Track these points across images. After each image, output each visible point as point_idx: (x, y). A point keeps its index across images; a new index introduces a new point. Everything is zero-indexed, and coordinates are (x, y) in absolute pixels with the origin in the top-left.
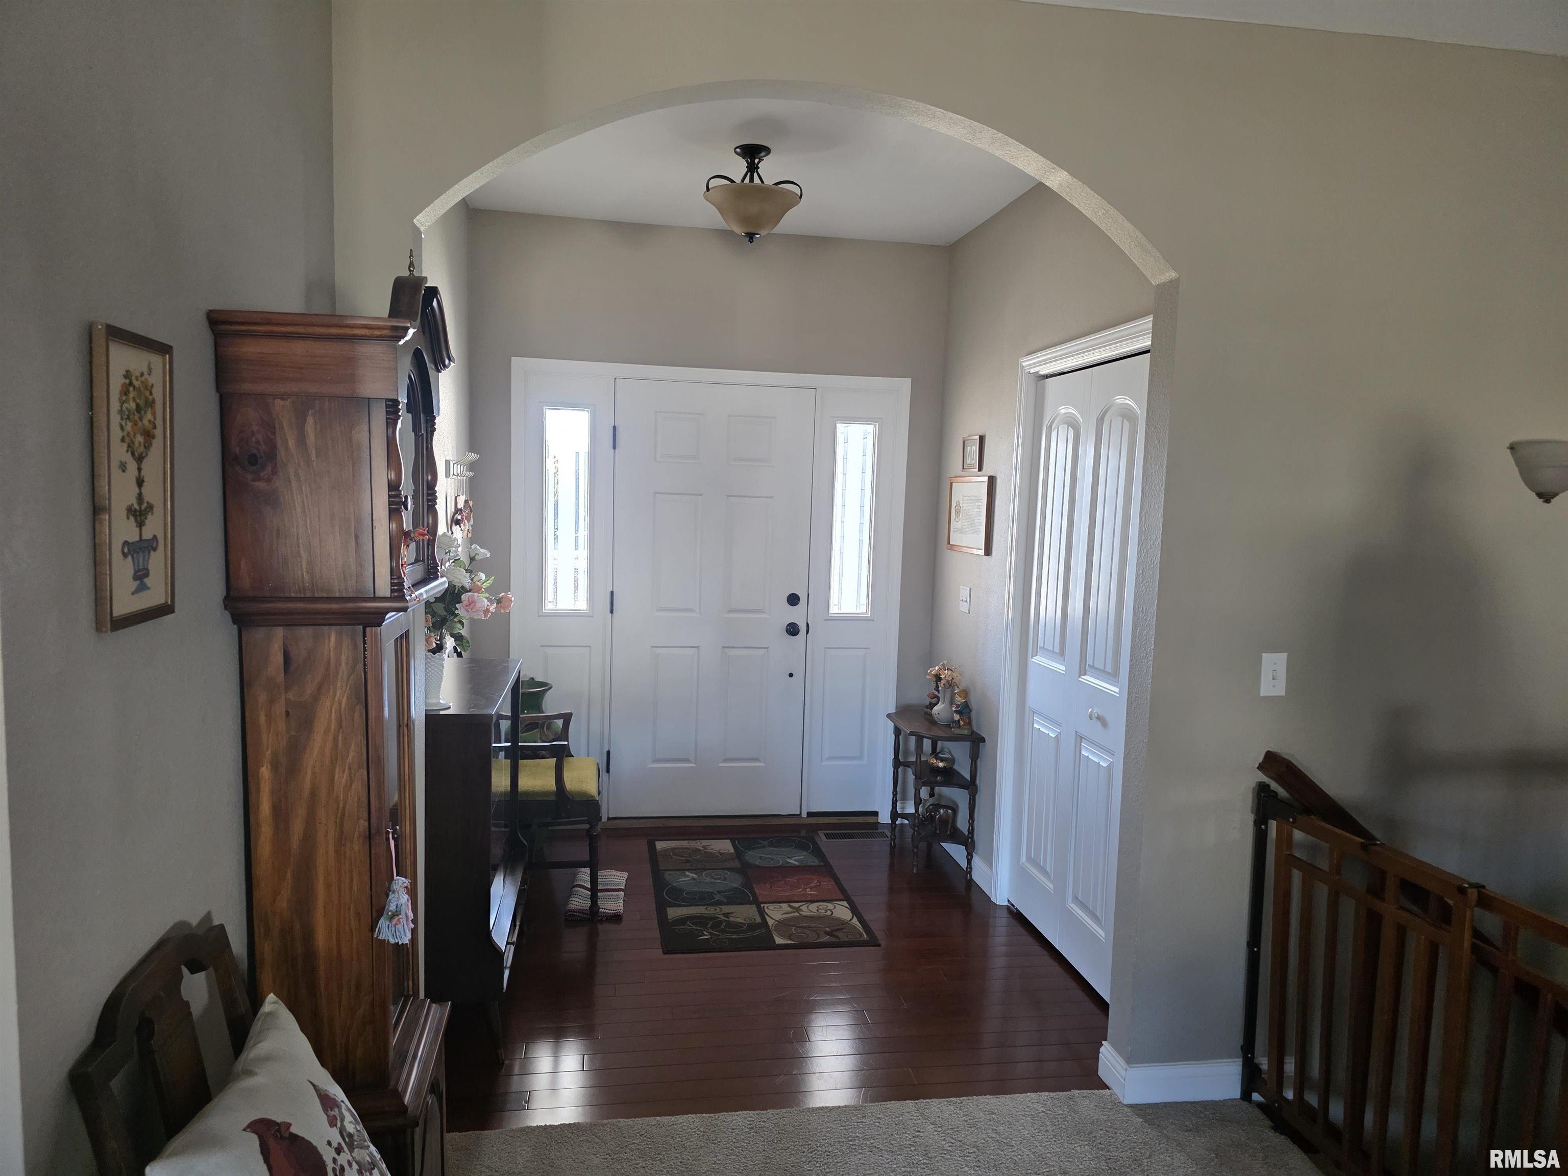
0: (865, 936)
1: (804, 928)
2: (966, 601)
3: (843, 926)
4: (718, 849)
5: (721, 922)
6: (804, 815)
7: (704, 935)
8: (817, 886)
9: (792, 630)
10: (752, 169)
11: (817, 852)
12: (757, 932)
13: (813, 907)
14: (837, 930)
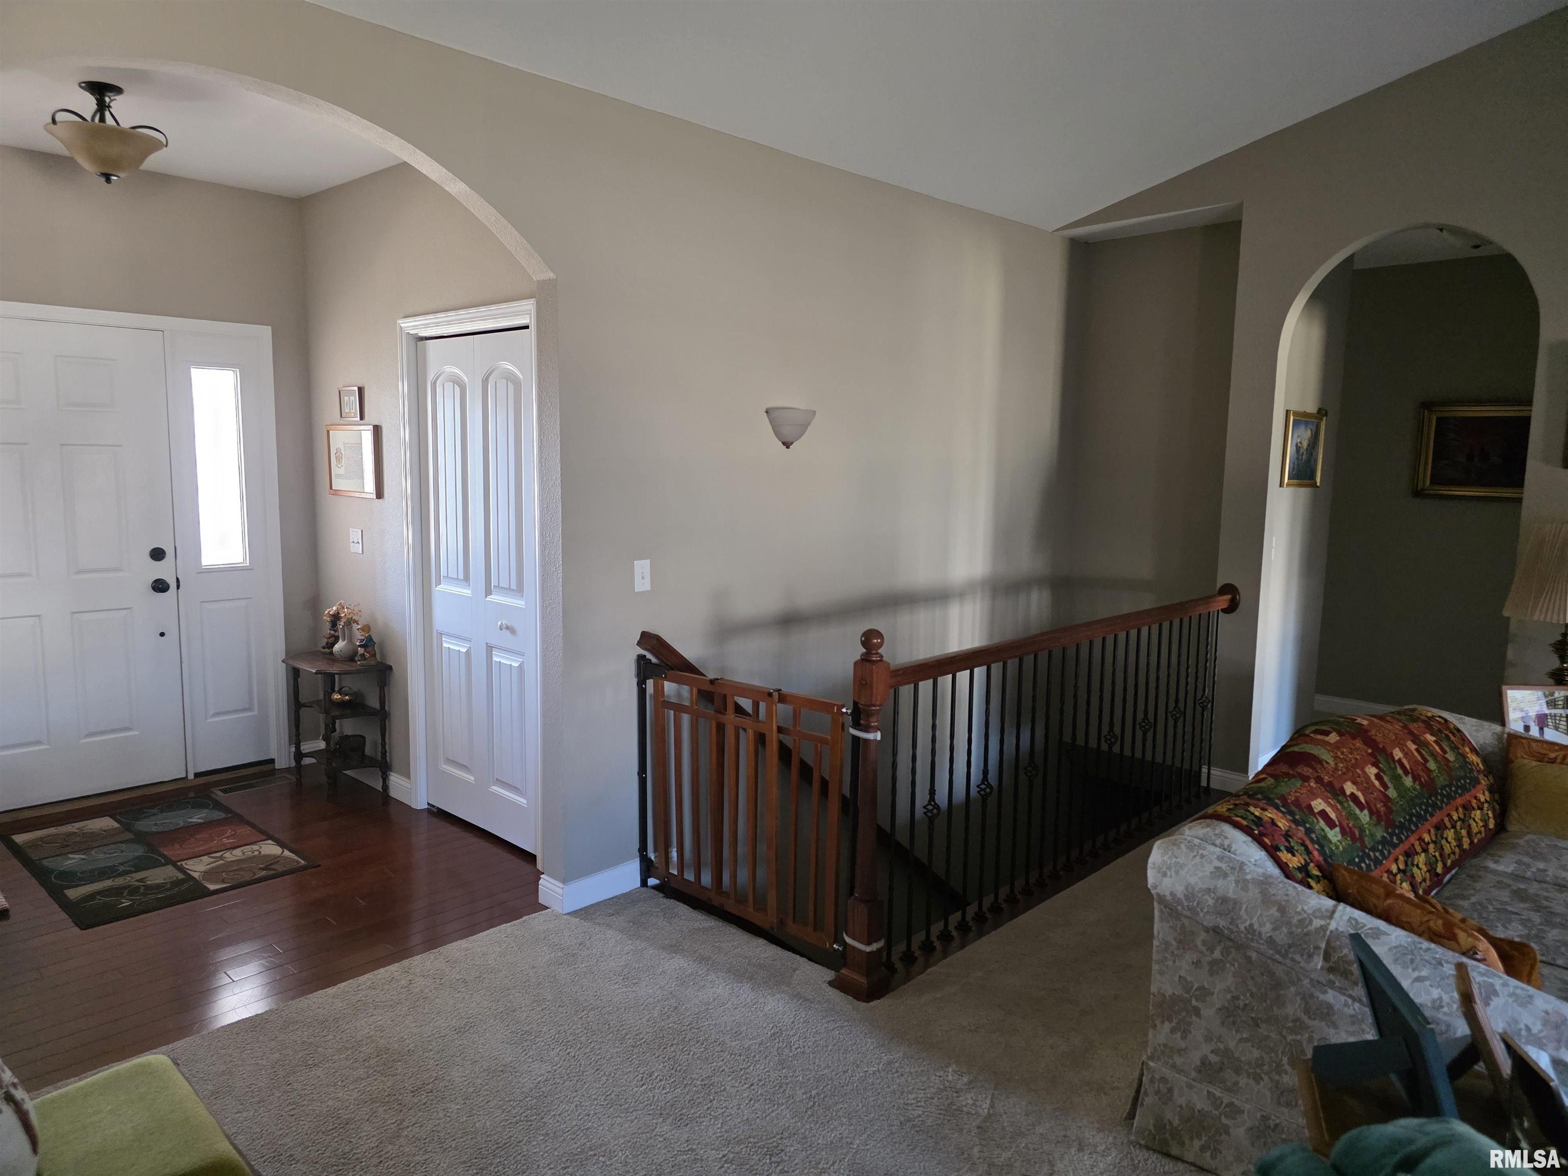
0: (303, 862)
1: (237, 870)
2: (358, 543)
3: (276, 860)
4: (99, 827)
5: (138, 887)
6: (191, 776)
7: (124, 903)
8: (232, 835)
9: (160, 586)
10: (102, 107)
11: (218, 805)
12: (185, 886)
13: (238, 852)
14: (271, 865)
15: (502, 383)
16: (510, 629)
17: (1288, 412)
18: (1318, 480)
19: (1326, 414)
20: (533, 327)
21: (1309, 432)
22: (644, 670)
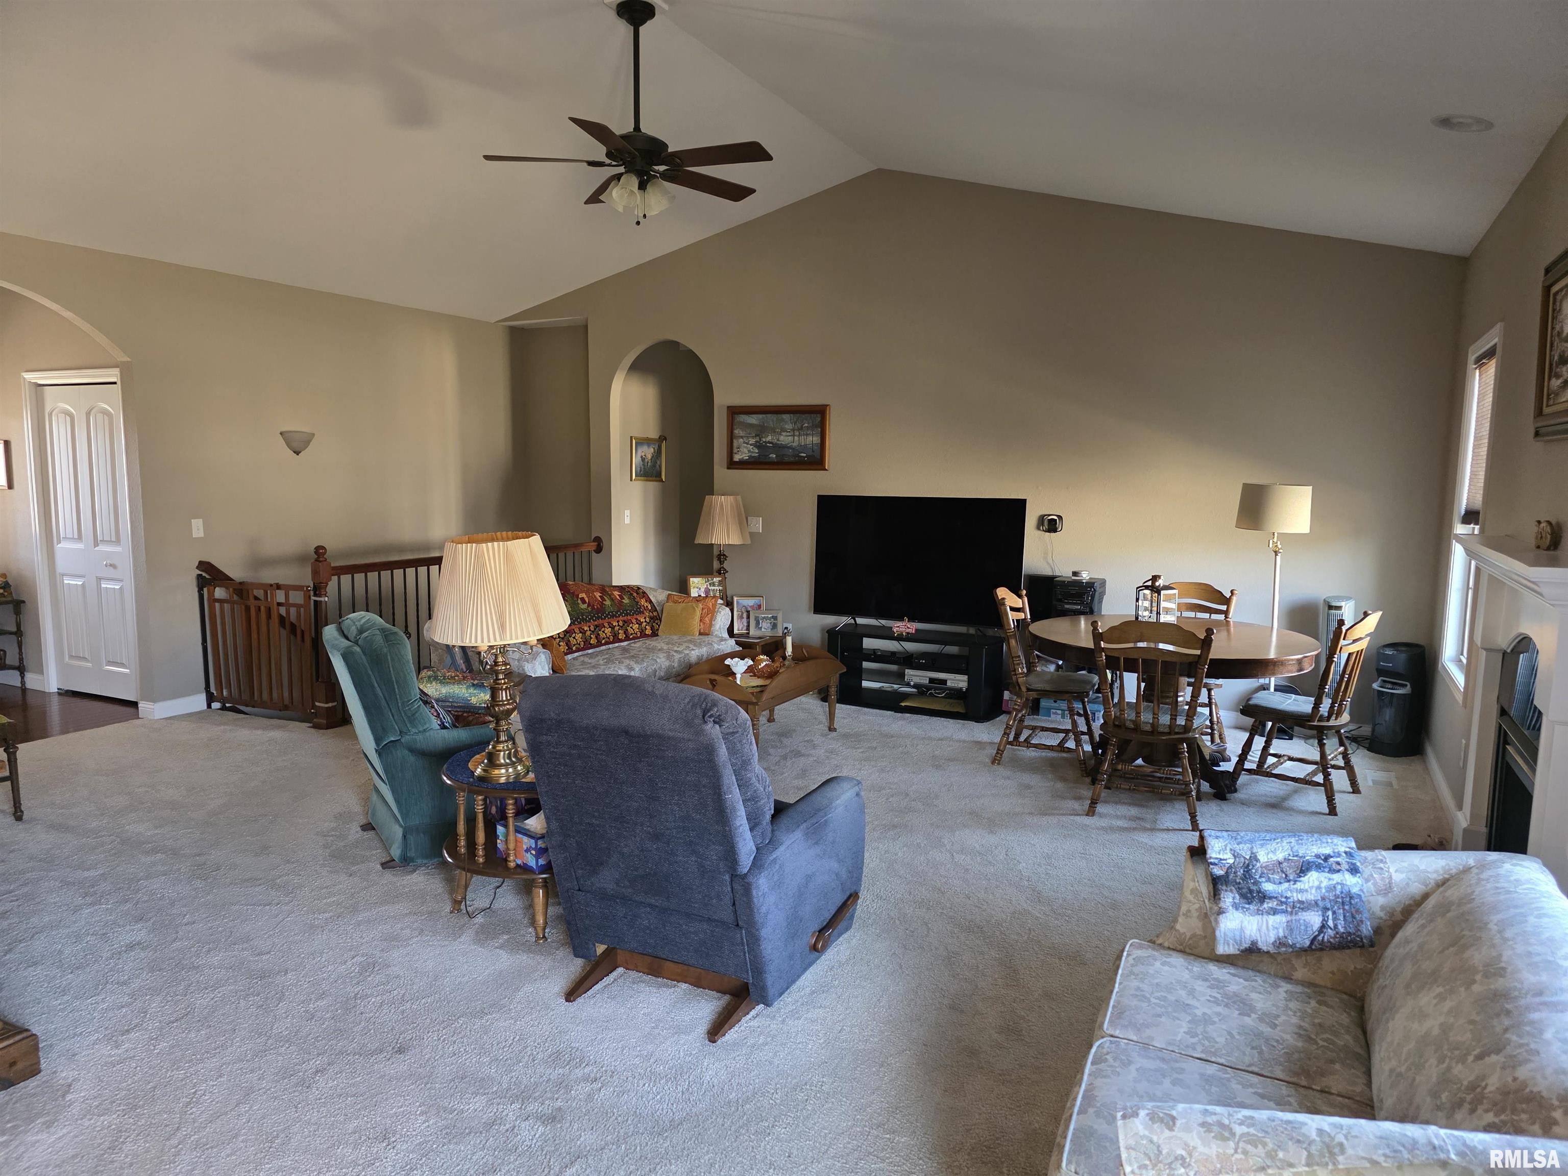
15: (100, 416)
16: (113, 566)
17: (631, 437)
18: (663, 478)
19: (665, 439)
20: (119, 383)
21: (652, 450)
22: (202, 583)
